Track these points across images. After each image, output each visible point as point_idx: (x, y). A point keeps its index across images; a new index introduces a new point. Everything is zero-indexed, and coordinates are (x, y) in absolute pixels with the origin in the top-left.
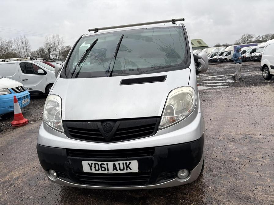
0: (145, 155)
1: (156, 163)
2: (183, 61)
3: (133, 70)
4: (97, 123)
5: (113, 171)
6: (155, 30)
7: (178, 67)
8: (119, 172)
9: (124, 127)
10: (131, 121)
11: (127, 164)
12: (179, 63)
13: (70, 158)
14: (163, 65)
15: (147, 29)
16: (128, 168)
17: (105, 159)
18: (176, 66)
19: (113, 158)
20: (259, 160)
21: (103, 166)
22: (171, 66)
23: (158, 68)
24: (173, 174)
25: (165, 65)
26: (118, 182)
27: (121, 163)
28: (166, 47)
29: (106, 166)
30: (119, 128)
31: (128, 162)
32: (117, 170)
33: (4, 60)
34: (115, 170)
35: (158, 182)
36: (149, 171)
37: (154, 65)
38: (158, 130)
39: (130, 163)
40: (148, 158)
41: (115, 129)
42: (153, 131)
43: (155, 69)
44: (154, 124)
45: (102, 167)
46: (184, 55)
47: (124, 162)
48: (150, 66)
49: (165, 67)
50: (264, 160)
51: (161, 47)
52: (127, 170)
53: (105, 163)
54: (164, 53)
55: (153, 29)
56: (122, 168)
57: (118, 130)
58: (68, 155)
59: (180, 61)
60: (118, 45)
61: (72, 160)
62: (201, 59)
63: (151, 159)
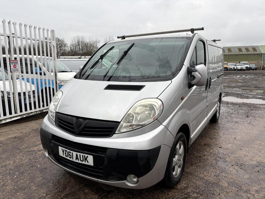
0: (100, 153)
1: (106, 162)
2: (172, 73)
3: (125, 77)
4: (73, 118)
5: (76, 160)
6: (163, 40)
7: (165, 78)
8: (80, 162)
9: (90, 126)
10: (96, 121)
11: (86, 157)
12: (167, 75)
13: (53, 142)
14: (152, 75)
15: (157, 38)
16: (86, 161)
17: (72, 148)
18: (163, 77)
19: (77, 149)
20: (251, 192)
21: (70, 153)
22: (159, 77)
23: (147, 77)
24: (122, 176)
25: (153, 75)
26: (82, 170)
27: (81, 154)
28: (163, 58)
29: (71, 154)
30: (86, 126)
31: (86, 155)
32: (78, 160)
33: (80, 57)
34: (77, 160)
35: (110, 179)
36: (101, 167)
37: (144, 75)
38: (114, 133)
39: (87, 157)
40: (100, 156)
41: (83, 126)
42: (111, 134)
43: (143, 78)
44: (113, 128)
45: (69, 155)
46: (176, 67)
47: (84, 155)
48: (140, 75)
49: (154, 77)
50: (256, 195)
51: (159, 57)
52: (85, 162)
53: (71, 152)
54: (158, 63)
55: (162, 38)
56: (82, 159)
57: (85, 127)
58: (52, 139)
59: (169, 73)
60: (124, 52)
61: (54, 144)
62: (197, 73)
63: (103, 157)
